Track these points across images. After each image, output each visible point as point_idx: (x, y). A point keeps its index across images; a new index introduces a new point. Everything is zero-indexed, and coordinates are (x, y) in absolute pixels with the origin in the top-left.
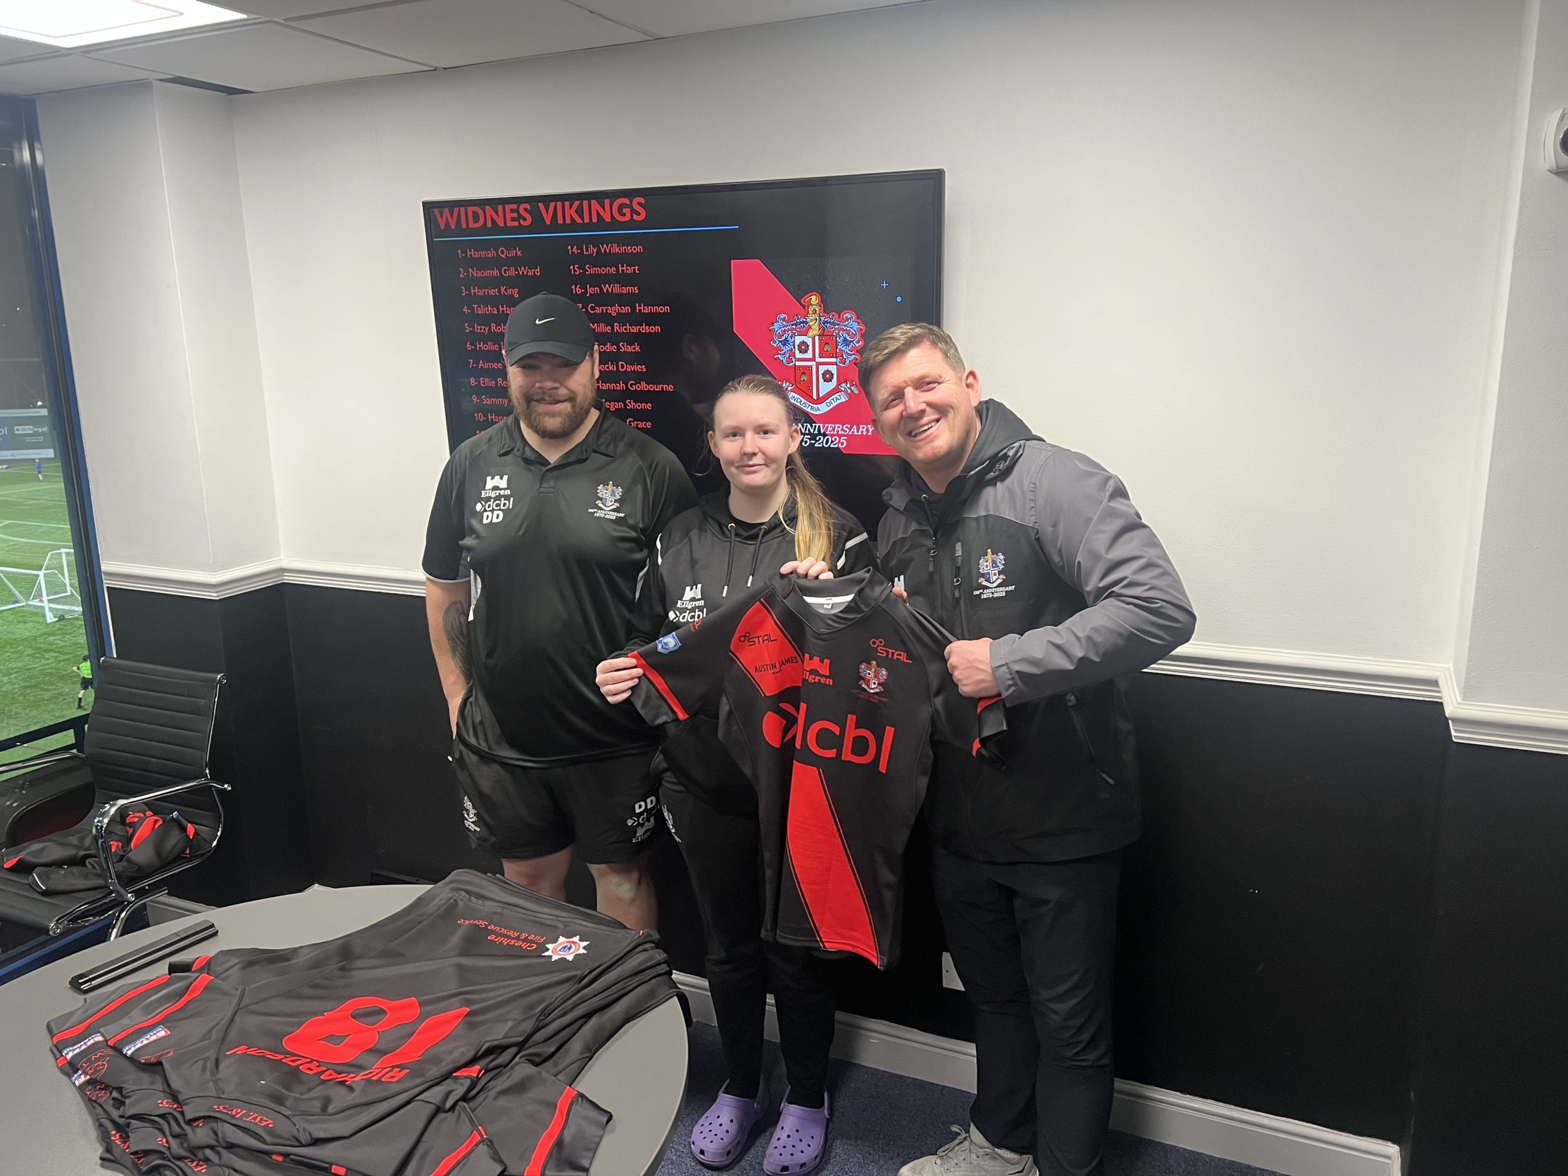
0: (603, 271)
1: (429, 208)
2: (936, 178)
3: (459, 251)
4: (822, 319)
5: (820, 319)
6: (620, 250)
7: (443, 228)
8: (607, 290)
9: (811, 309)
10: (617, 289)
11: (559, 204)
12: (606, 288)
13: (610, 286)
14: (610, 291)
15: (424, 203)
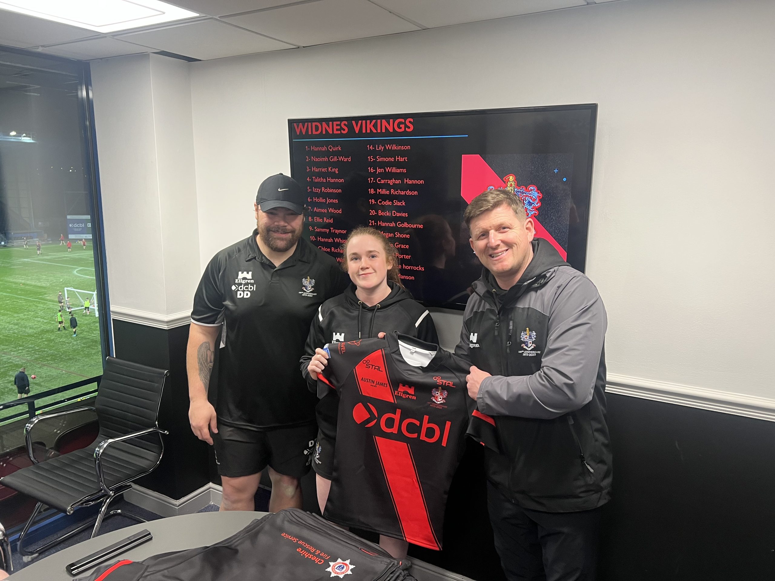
0: (387, 159)
1: (291, 123)
2: (593, 108)
3: (307, 147)
4: (516, 189)
5: (514, 190)
6: (397, 148)
7: (298, 134)
8: (388, 171)
9: (509, 184)
10: (394, 170)
11: (364, 122)
12: (388, 169)
13: (390, 168)
14: (390, 171)
15: (288, 120)
